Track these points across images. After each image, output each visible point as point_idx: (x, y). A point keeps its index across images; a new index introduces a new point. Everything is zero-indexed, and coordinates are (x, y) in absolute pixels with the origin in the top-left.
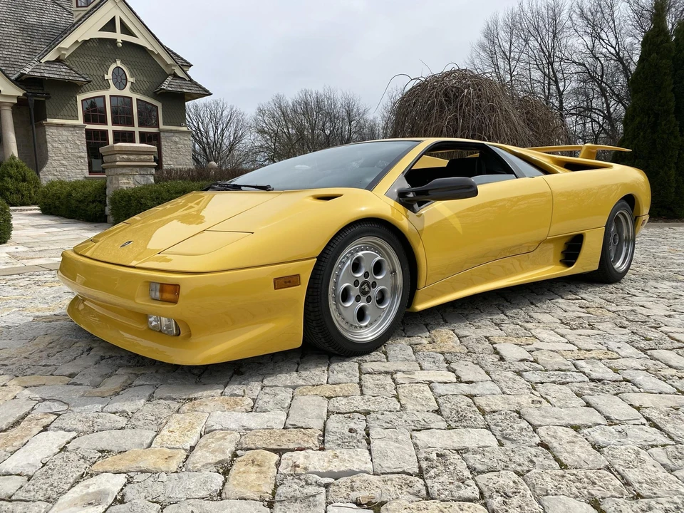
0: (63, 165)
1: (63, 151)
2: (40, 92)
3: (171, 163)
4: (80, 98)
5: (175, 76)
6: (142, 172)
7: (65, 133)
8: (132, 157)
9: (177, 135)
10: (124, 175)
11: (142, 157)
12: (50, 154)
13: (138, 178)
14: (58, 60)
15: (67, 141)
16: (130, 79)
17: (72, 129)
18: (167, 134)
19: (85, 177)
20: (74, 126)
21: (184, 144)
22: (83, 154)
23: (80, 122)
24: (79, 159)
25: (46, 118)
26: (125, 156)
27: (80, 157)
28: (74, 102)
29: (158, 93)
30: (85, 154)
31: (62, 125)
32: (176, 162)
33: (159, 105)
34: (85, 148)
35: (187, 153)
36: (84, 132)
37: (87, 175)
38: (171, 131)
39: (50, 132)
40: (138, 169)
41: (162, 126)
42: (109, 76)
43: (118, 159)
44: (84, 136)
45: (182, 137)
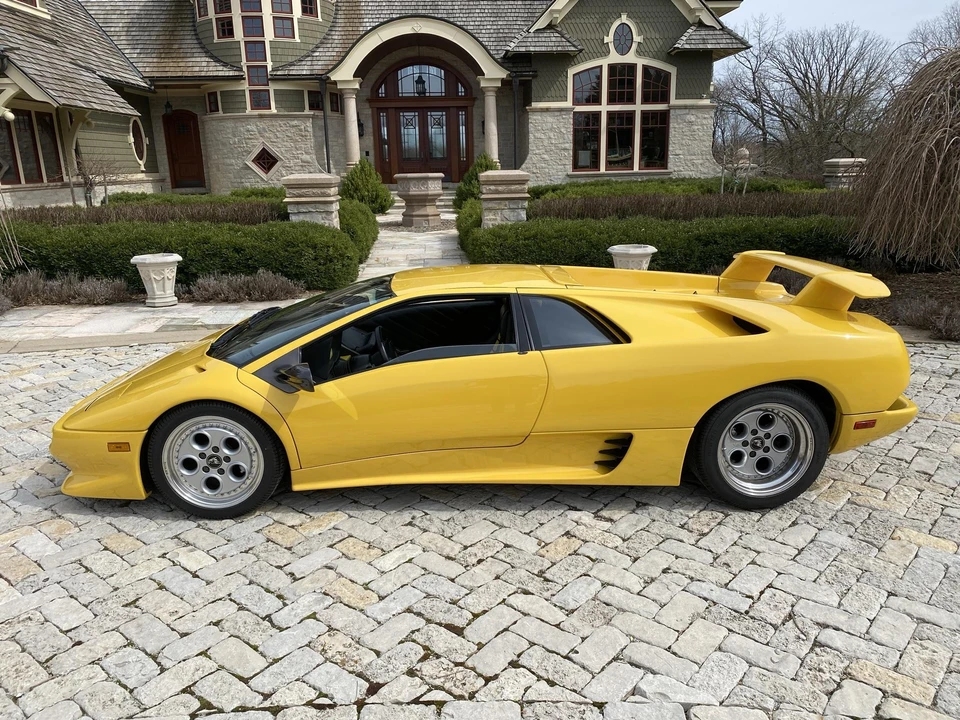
0: (545, 160)
1: (546, 143)
2: (528, 69)
3: (681, 152)
4: (571, 72)
5: (701, 25)
6: (512, 206)
7: (550, 119)
8: (500, 188)
9: (693, 112)
10: (490, 209)
11: (513, 187)
12: (532, 147)
13: (507, 213)
14: (550, 27)
15: (551, 130)
16: (637, 38)
17: (558, 113)
18: (678, 112)
19: (568, 175)
20: (561, 110)
21: (702, 125)
22: (567, 145)
23: (569, 104)
24: (563, 152)
25: (531, 103)
26: (493, 187)
27: (565, 149)
28: (564, 79)
29: (673, 53)
30: (570, 146)
31: (547, 110)
32: (689, 151)
33: (672, 70)
34: (571, 138)
35: (705, 138)
36: (571, 116)
37: (570, 172)
38: (686, 107)
39: (534, 119)
40: (507, 202)
41: (673, 101)
42: (609, 39)
43: (484, 191)
44: (571, 121)
45: (700, 115)
